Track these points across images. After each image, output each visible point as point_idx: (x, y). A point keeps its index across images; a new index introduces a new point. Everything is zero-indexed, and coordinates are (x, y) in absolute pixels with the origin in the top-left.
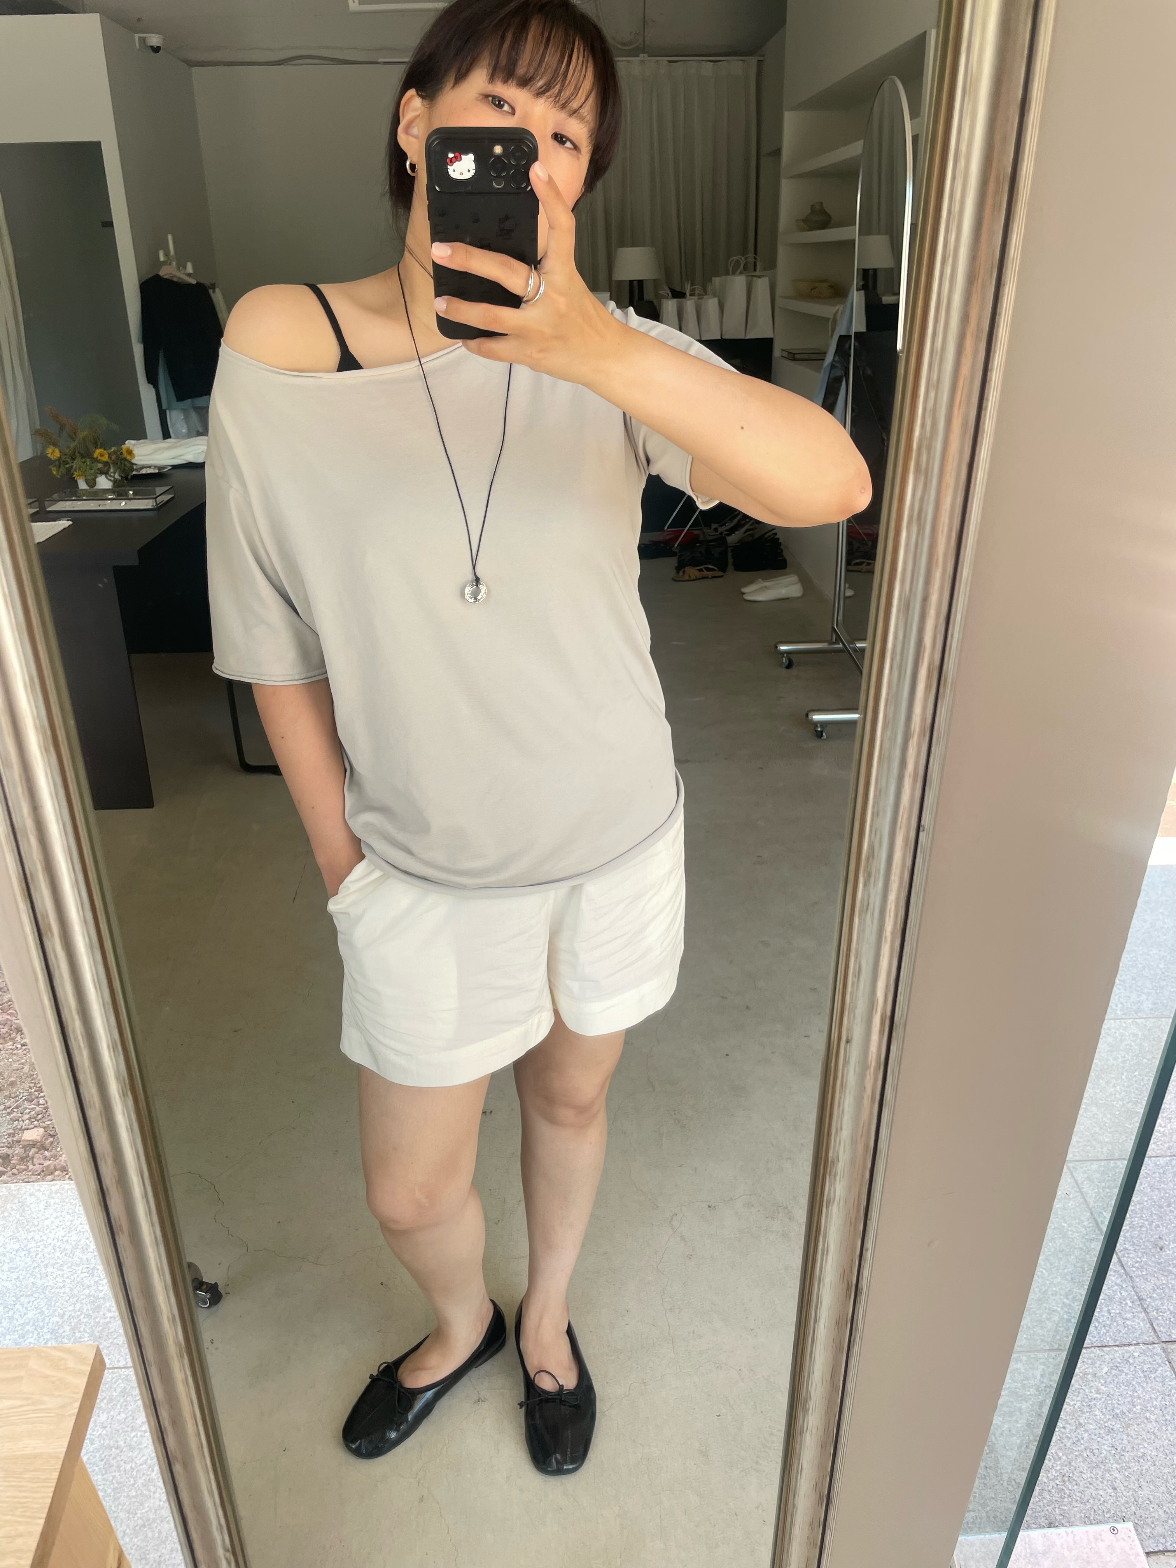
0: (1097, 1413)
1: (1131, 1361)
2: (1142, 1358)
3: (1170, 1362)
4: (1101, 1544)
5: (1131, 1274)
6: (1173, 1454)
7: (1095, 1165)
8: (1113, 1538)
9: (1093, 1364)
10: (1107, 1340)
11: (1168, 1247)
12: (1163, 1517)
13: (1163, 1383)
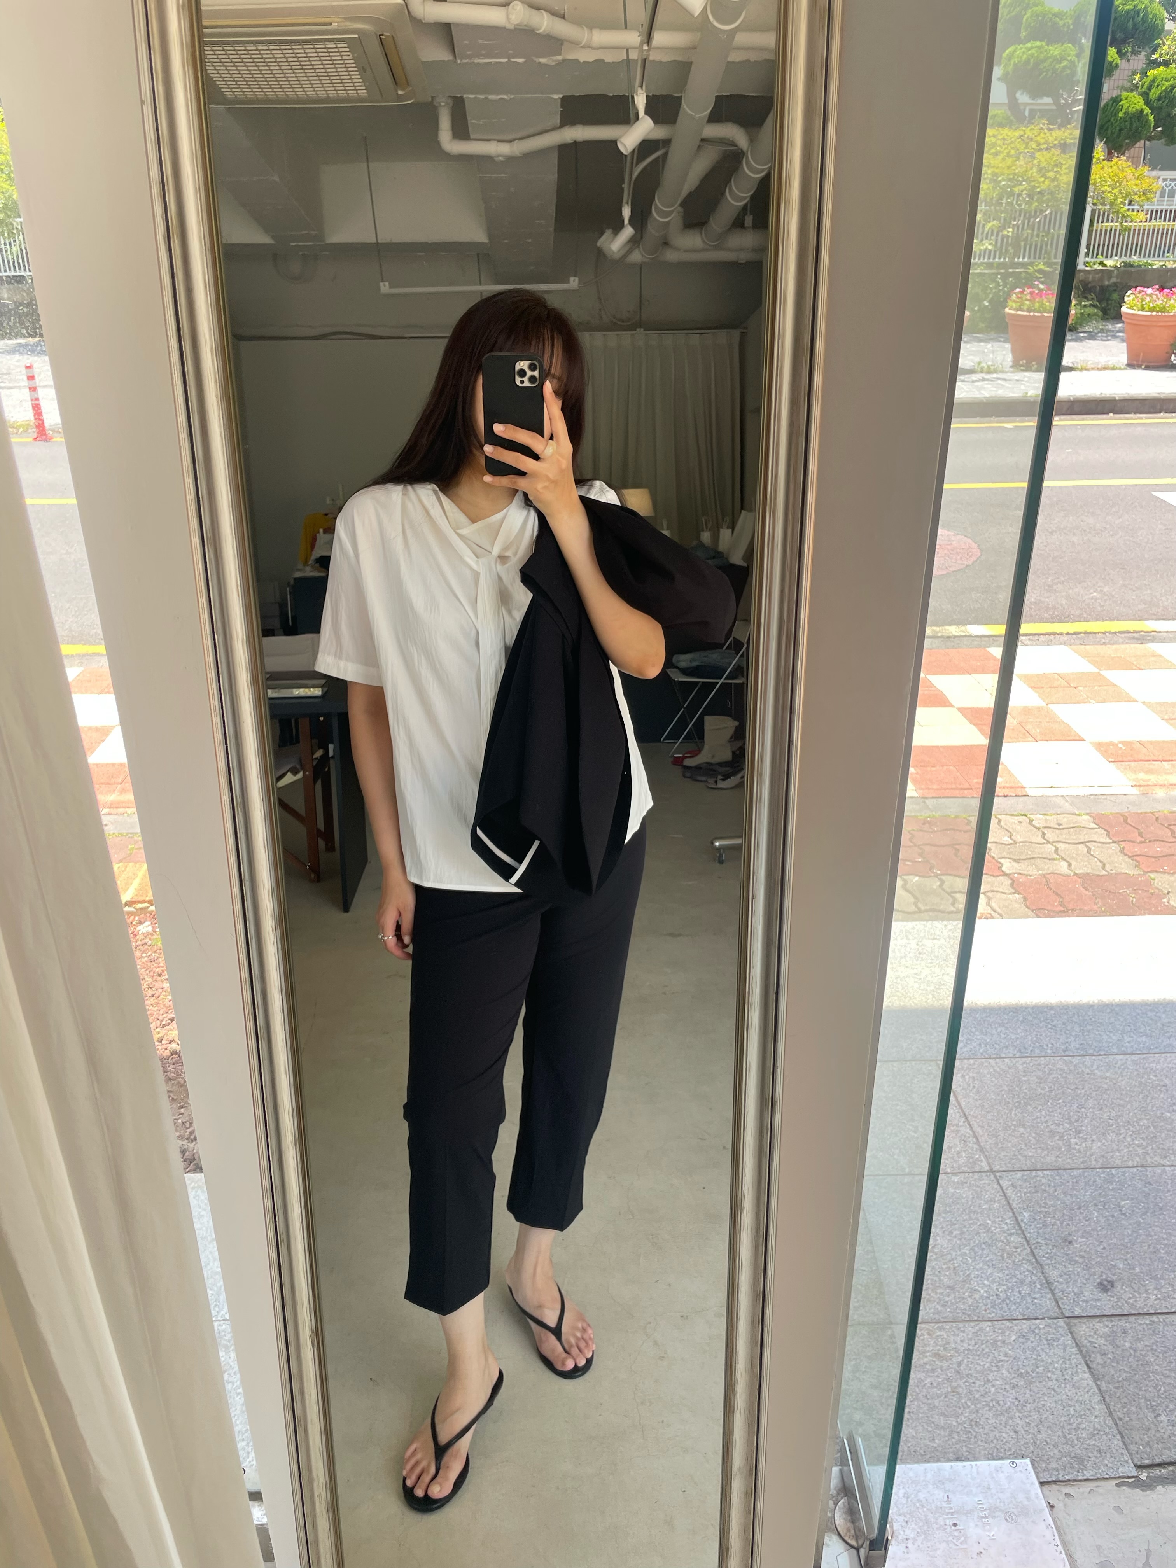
0: (1004, 1371)
1: (1037, 1331)
2: (1047, 1329)
3: (1071, 1333)
4: (1001, 1475)
5: (1042, 1262)
6: (1070, 1406)
7: (1019, 1174)
8: (1012, 1470)
9: (1003, 1333)
10: (1017, 1314)
11: (1076, 1241)
12: (1058, 1455)
13: (1065, 1350)
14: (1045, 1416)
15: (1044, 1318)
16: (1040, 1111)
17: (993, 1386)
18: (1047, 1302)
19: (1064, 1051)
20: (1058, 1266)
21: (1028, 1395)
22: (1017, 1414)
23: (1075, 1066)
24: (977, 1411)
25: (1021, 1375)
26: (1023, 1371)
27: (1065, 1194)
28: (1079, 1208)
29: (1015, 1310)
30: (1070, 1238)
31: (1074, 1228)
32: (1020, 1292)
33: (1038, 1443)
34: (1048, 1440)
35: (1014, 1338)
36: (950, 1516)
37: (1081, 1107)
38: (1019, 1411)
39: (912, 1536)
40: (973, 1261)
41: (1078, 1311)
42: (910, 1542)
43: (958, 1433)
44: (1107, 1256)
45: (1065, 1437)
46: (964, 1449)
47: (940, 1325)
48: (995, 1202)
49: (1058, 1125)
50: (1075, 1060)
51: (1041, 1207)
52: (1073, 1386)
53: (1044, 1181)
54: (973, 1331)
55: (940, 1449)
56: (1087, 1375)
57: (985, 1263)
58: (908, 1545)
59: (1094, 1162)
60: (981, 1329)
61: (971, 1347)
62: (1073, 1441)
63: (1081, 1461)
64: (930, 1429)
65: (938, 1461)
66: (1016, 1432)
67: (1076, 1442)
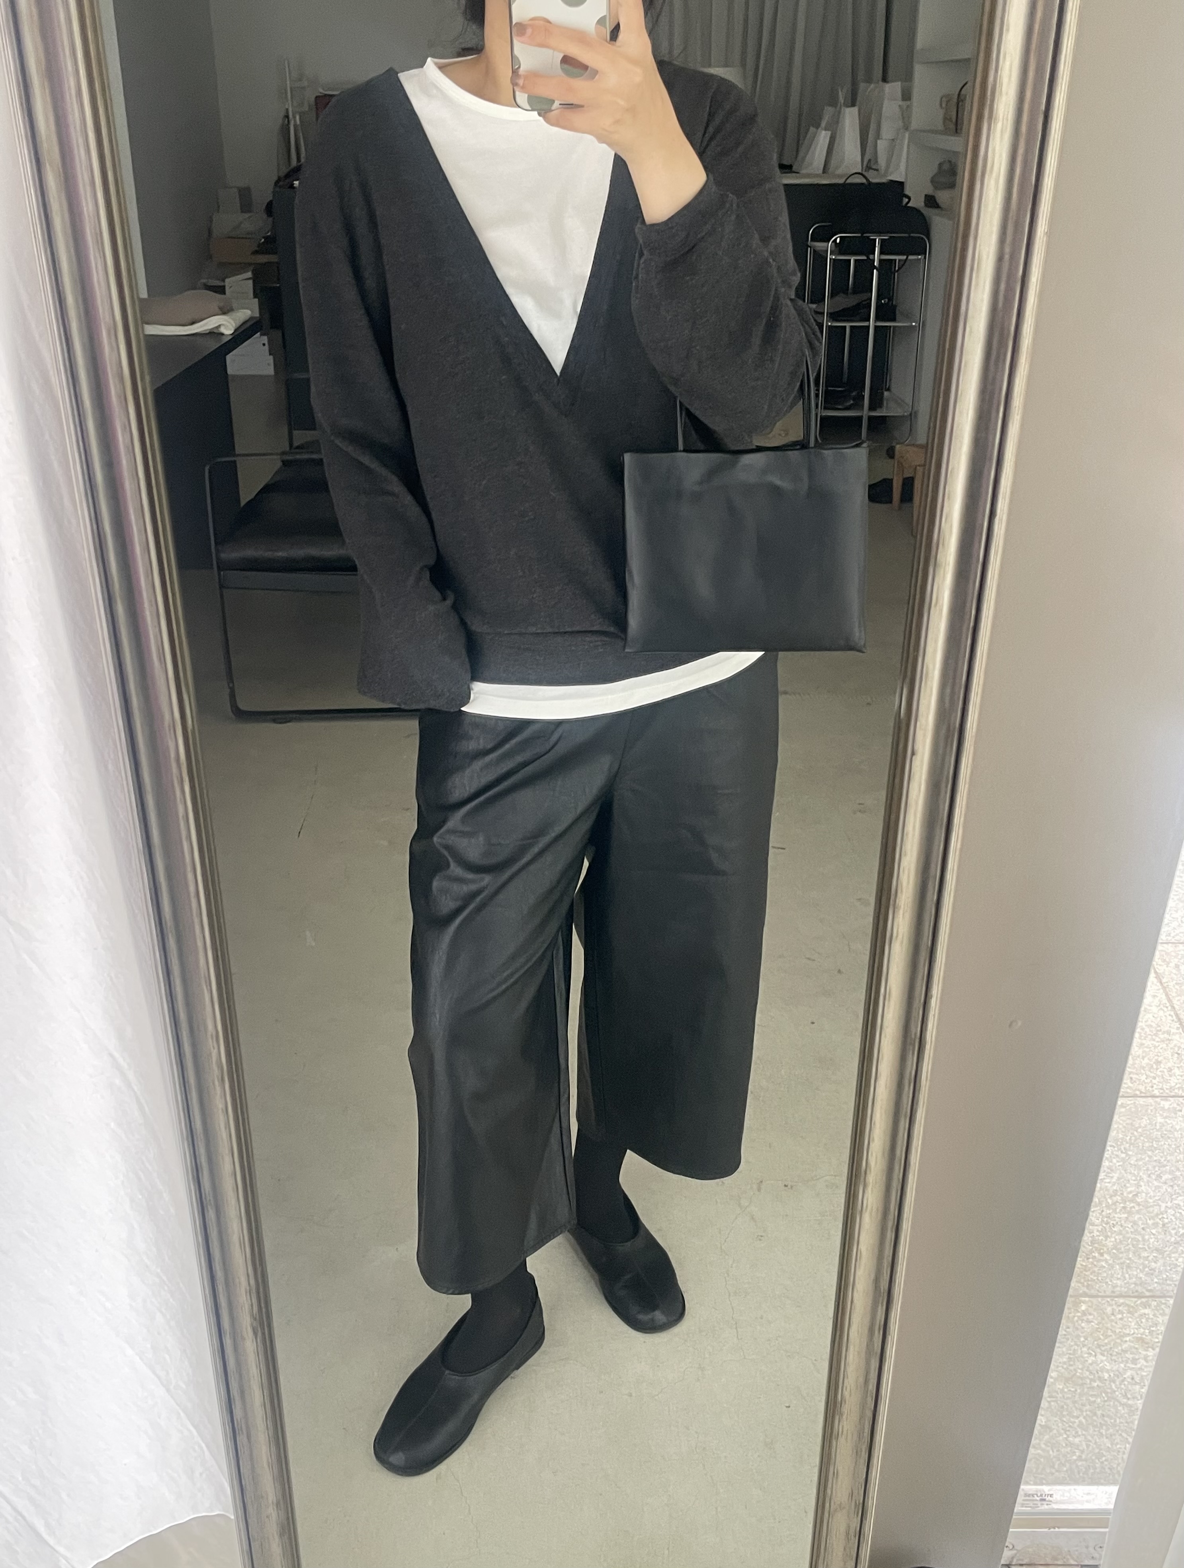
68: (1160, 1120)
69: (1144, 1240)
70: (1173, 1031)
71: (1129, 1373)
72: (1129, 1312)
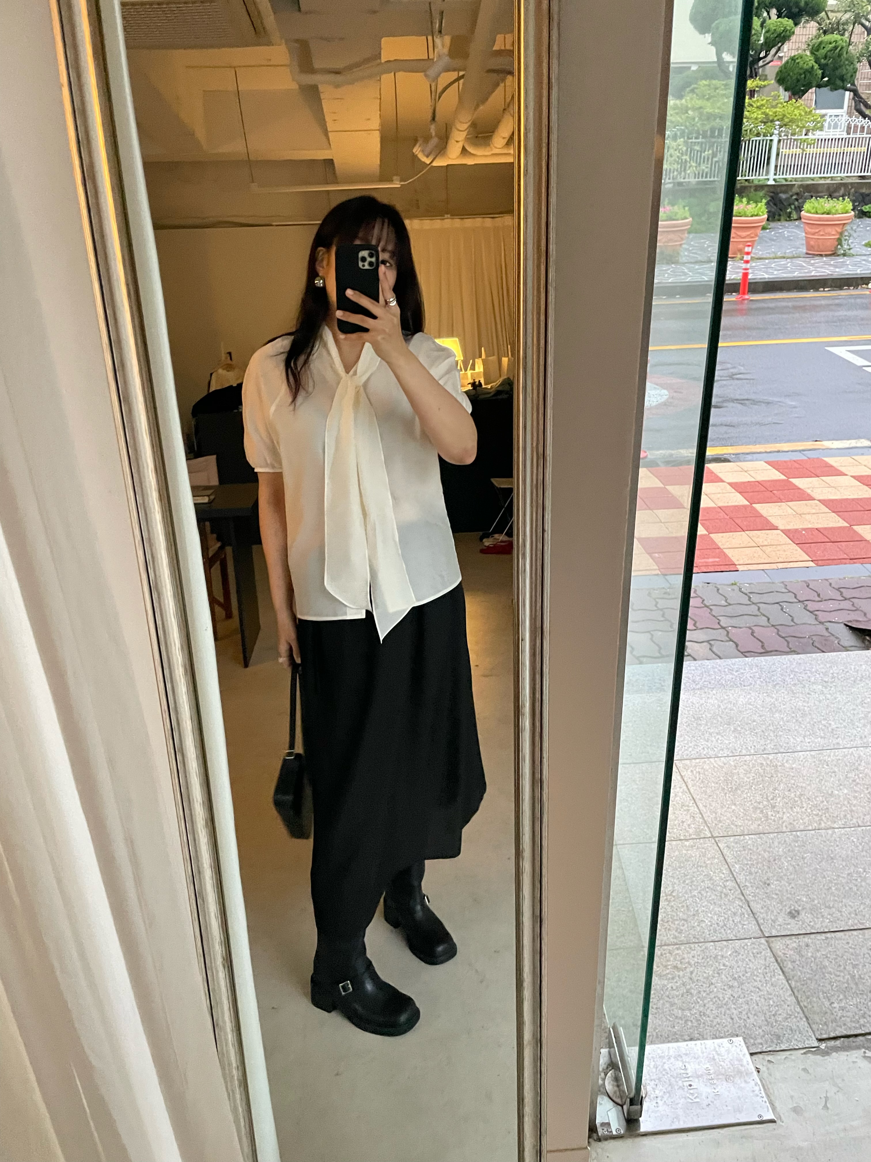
0: (723, 976)
1: (746, 947)
2: (753, 946)
3: (770, 948)
4: (722, 1049)
5: (748, 900)
6: (770, 999)
7: (732, 839)
8: (730, 1046)
9: (722, 950)
10: (731, 936)
11: (773, 883)
12: (762, 1033)
13: (765, 959)
14: (752, 1007)
15: (751, 938)
16: (747, 793)
17: (716, 987)
18: (752, 928)
19: (763, 751)
20: (760, 901)
21: (740, 993)
22: (733, 1006)
23: (771, 761)
24: (705, 1005)
25: (735, 979)
26: (736, 976)
27: (765, 851)
28: (775, 860)
29: (730, 933)
30: (768, 882)
31: (771, 875)
32: (733, 921)
33: (748, 1025)
34: (755, 1023)
35: (729, 953)
36: (687, 1079)
37: (775, 789)
38: (734, 1004)
39: (660, 1094)
40: (700, 901)
41: (774, 933)
42: (659, 1099)
43: (691, 1021)
44: (794, 893)
45: (766, 1020)
46: (696, 1032)
47: (677, 946)
48: (715, 858)
49: (759, 803)
50: (771, 757)
51: (747, 860)
52: (772, 985)
53: (749, 842)
54: (701, 949)
55: (679, 1033)
56: (782, 977)
57: (708, 901)
58: (658, 1101)
59: (784, 828)
60: (706, 948)
61: (700, 961)
62: (772, 1024)
63: (778, 1037)
64: (671, 1019)
65: (677, 1041)
66: (732, 1019)
67: (774, 1024)
68: (684, 852)
69: (677, 915)
70: (691, 805)
71: (670, 985)
72: (670, 953)
